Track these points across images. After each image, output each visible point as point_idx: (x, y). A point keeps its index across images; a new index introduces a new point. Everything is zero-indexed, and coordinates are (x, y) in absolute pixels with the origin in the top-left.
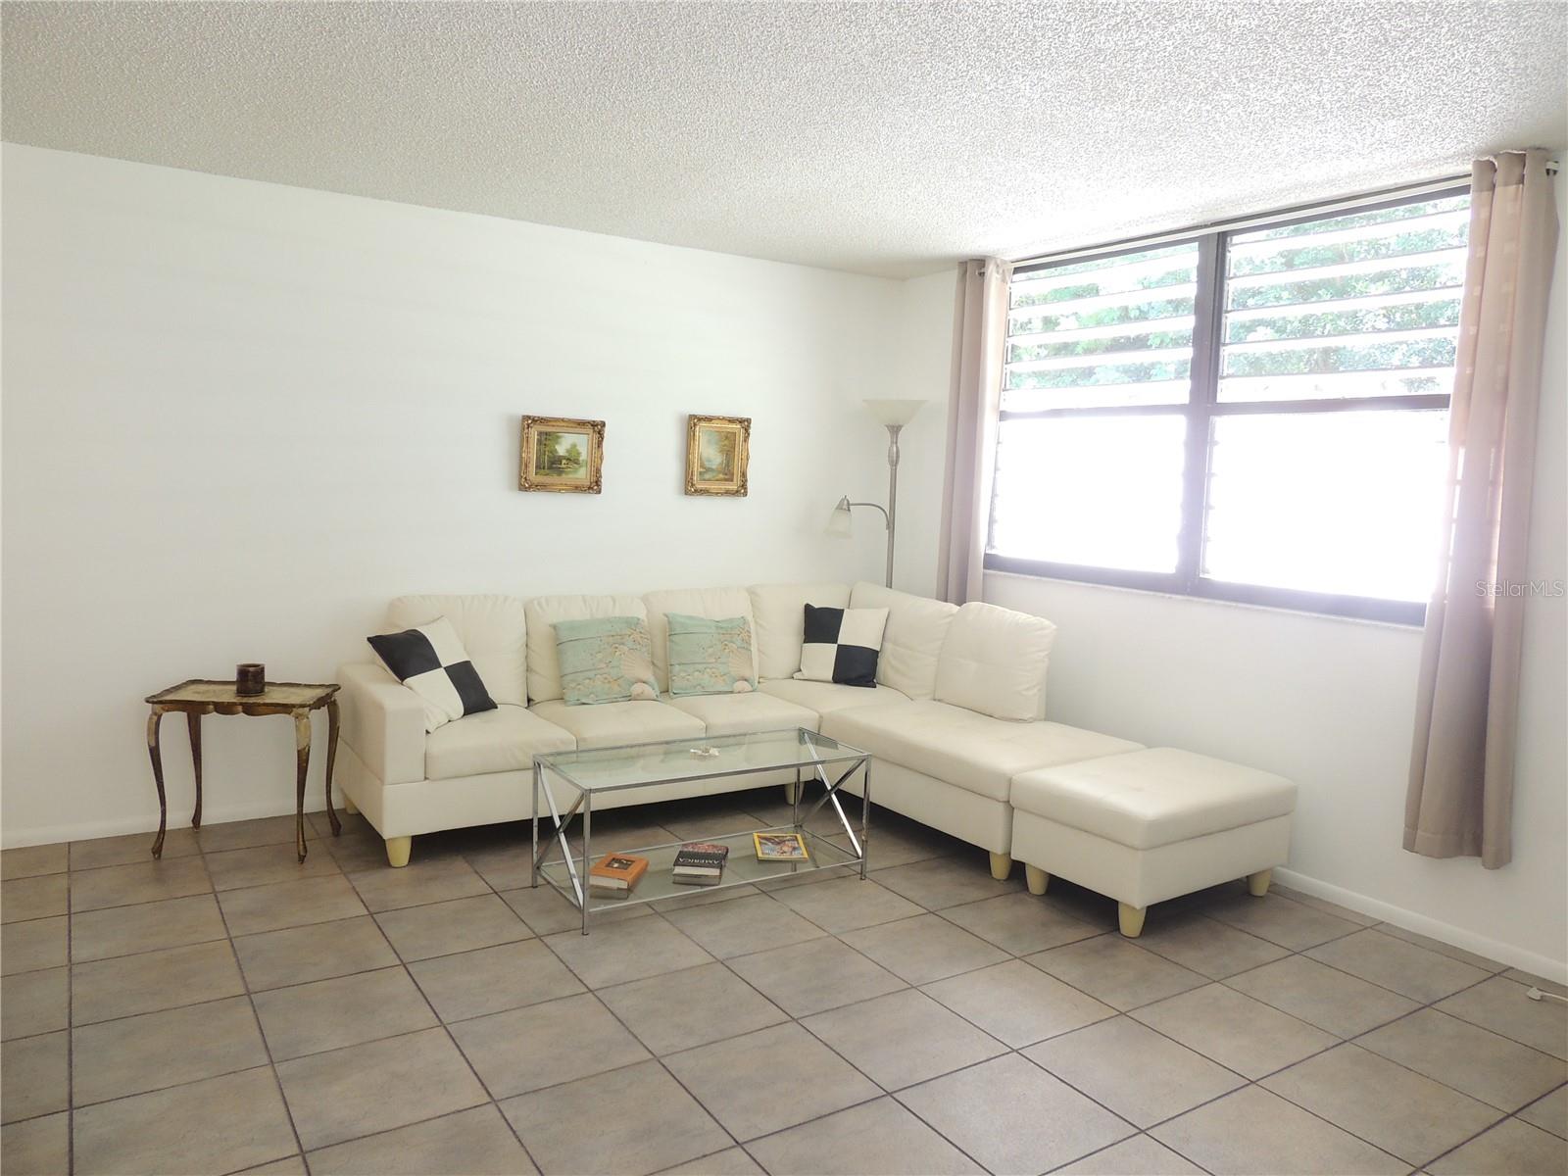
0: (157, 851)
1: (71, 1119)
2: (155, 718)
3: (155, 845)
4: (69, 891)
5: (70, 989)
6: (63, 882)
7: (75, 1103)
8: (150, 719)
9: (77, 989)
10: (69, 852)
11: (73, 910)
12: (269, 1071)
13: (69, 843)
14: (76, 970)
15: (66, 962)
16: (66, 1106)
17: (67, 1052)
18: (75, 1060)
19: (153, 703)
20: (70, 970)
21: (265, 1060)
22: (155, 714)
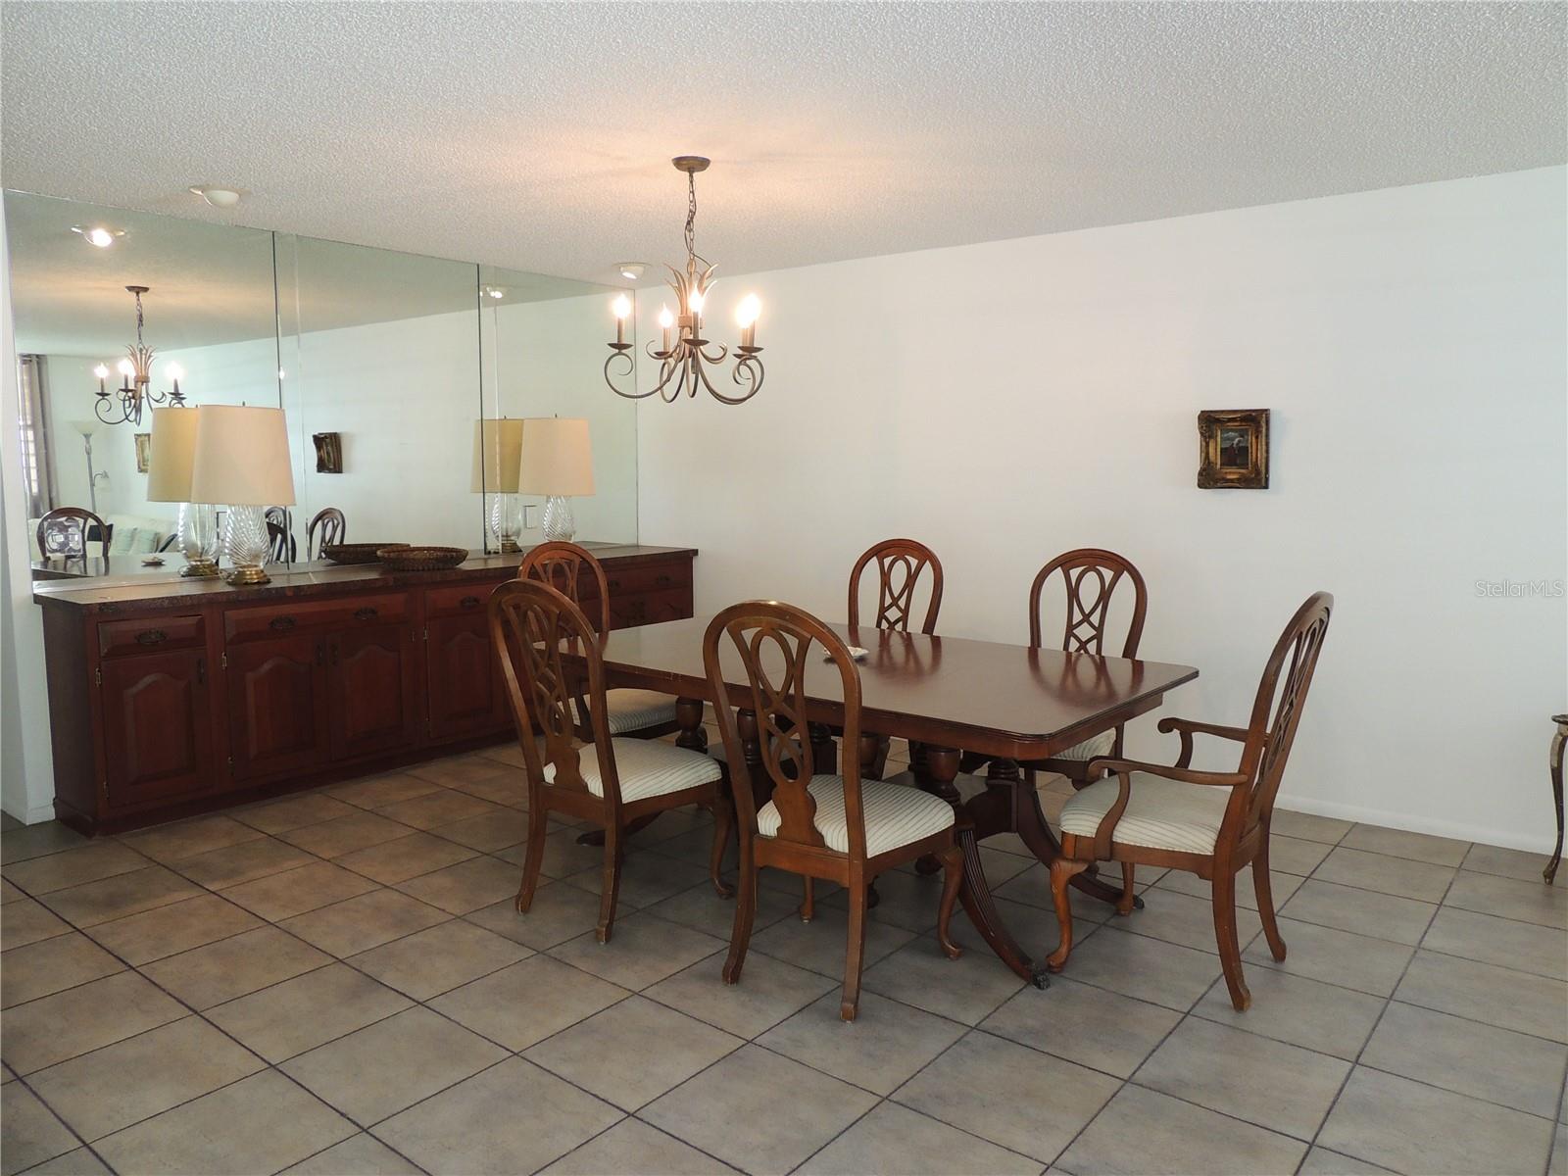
0: (1550, 875)
1: (1352, 1070)
2: (1560, 738)
3: (1547, 869)
4: (1451, 884)
5: (1407, 968)
6: (1449, 876)
7: (1361, 1060)
8: (1555, 738)
9: (1412, 970)
10: (1468, 852)
11: (1445, 903)
12: (1549, 1126)
13: (1473, 843)
14: (1421, 953)
15: (1415, 944)
16: (1354, 1060)
17: (1377, 1016)
18: (1380, 1026)
19: (1559, 722)
20: (1416, 952)
21: (1552, 1114)
22: (1561, 734)
